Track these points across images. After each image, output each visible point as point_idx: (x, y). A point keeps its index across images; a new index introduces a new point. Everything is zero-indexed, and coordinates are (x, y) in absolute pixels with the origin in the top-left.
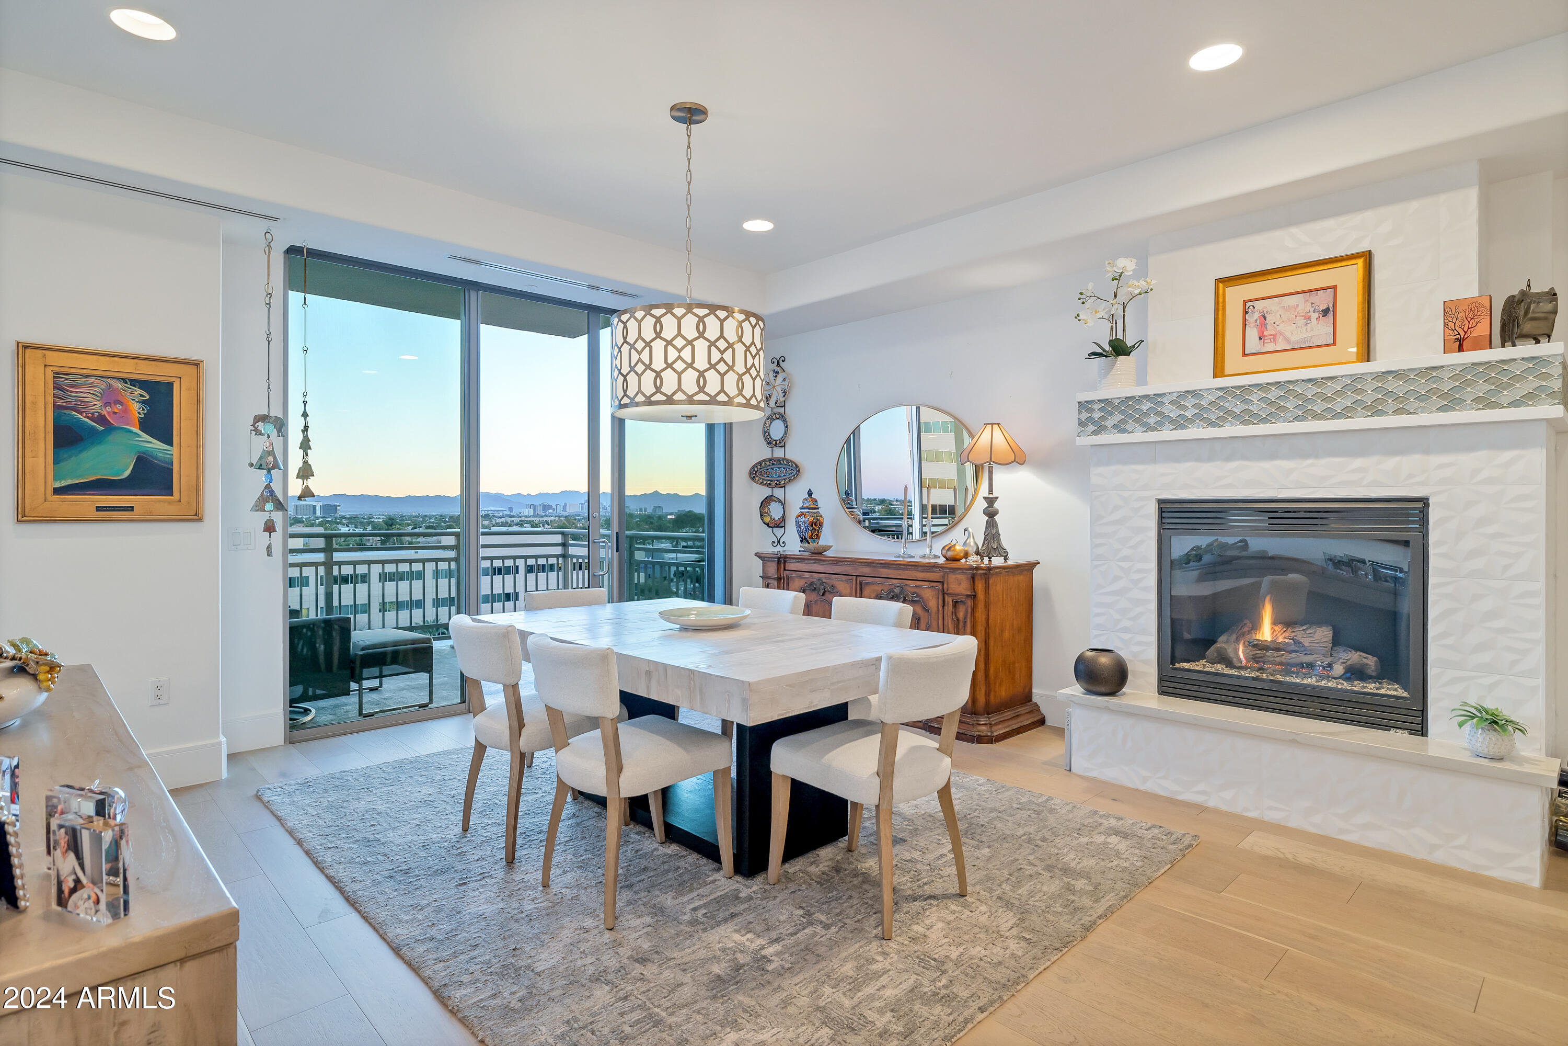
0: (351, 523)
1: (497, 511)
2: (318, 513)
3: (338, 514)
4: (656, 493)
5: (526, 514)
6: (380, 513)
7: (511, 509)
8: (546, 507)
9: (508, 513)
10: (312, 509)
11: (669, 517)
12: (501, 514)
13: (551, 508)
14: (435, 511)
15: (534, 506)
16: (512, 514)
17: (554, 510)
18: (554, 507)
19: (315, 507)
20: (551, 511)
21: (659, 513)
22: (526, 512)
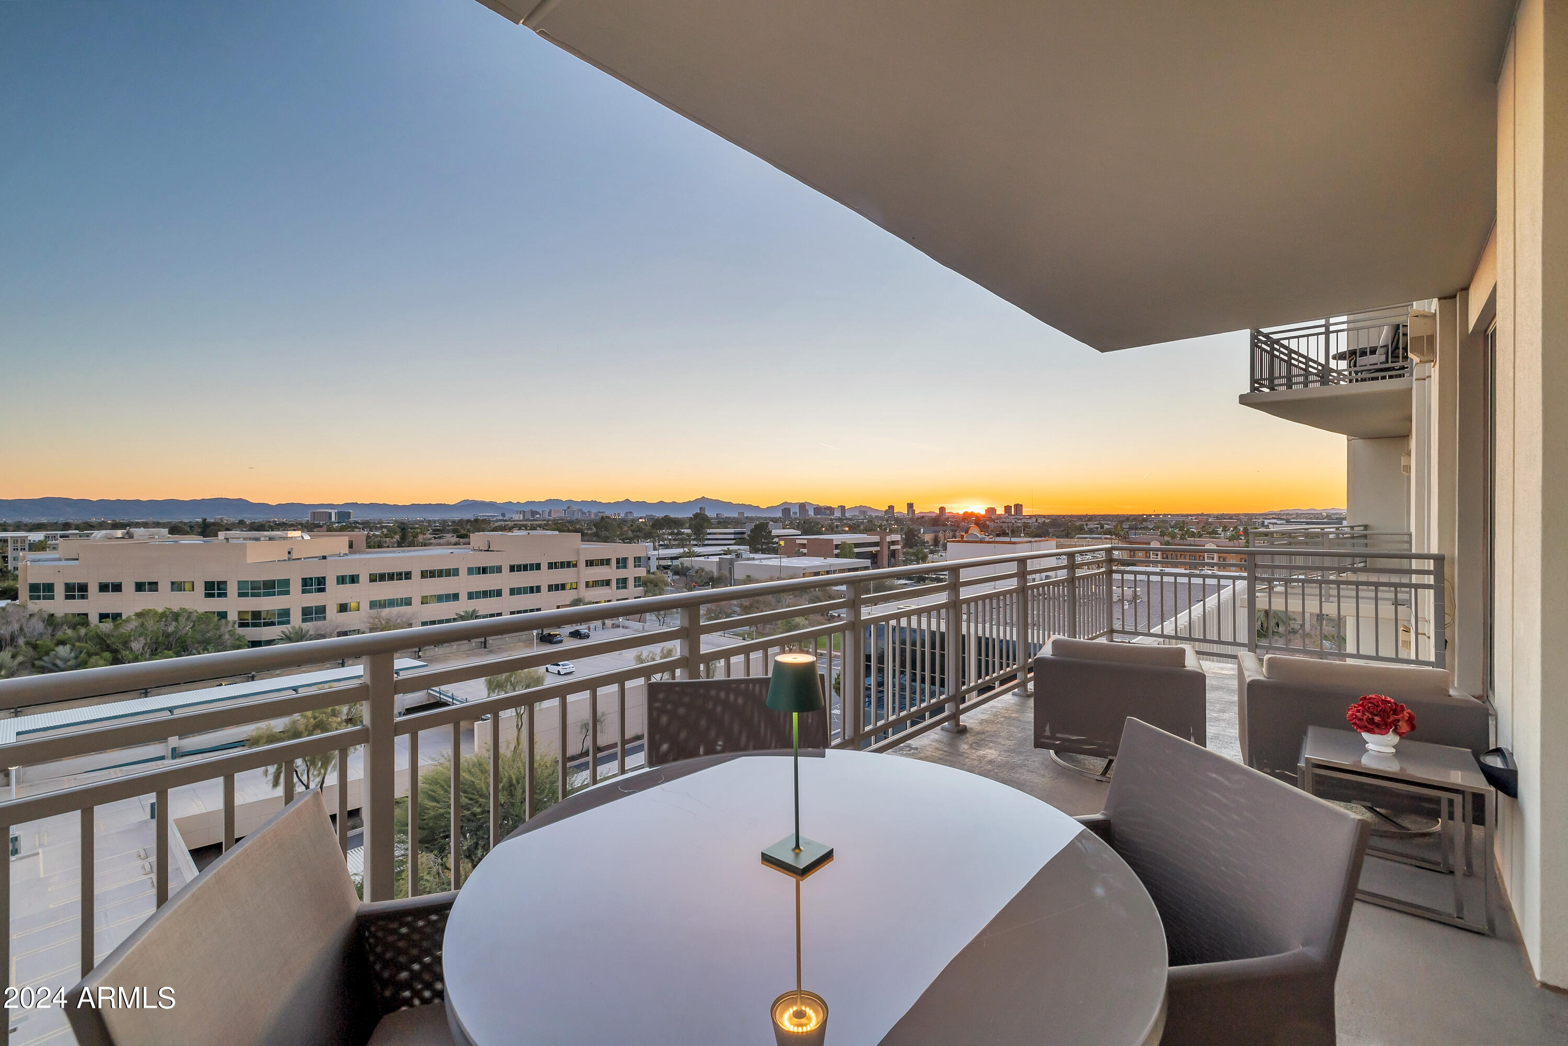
0: (366, 527)
1: (491, 516)
2: (333, 519)
3: (352, 519)
4: (627, 501)
5: (517, 519)
6: (390, 519)
7: (503, 515)
8: (533, 513)
9: (501, 518)
10: (328, 515)
11: (640, 520)
12: (495, 519)
13: (538, 513)
14: (436, 517)
15: (524, 512)
16: (504, 519)
17: (540, 516)
18: (541, 512)
19: (330, 514)
20: (538, 516)
21: (630, 517)
22: (516, 517)
